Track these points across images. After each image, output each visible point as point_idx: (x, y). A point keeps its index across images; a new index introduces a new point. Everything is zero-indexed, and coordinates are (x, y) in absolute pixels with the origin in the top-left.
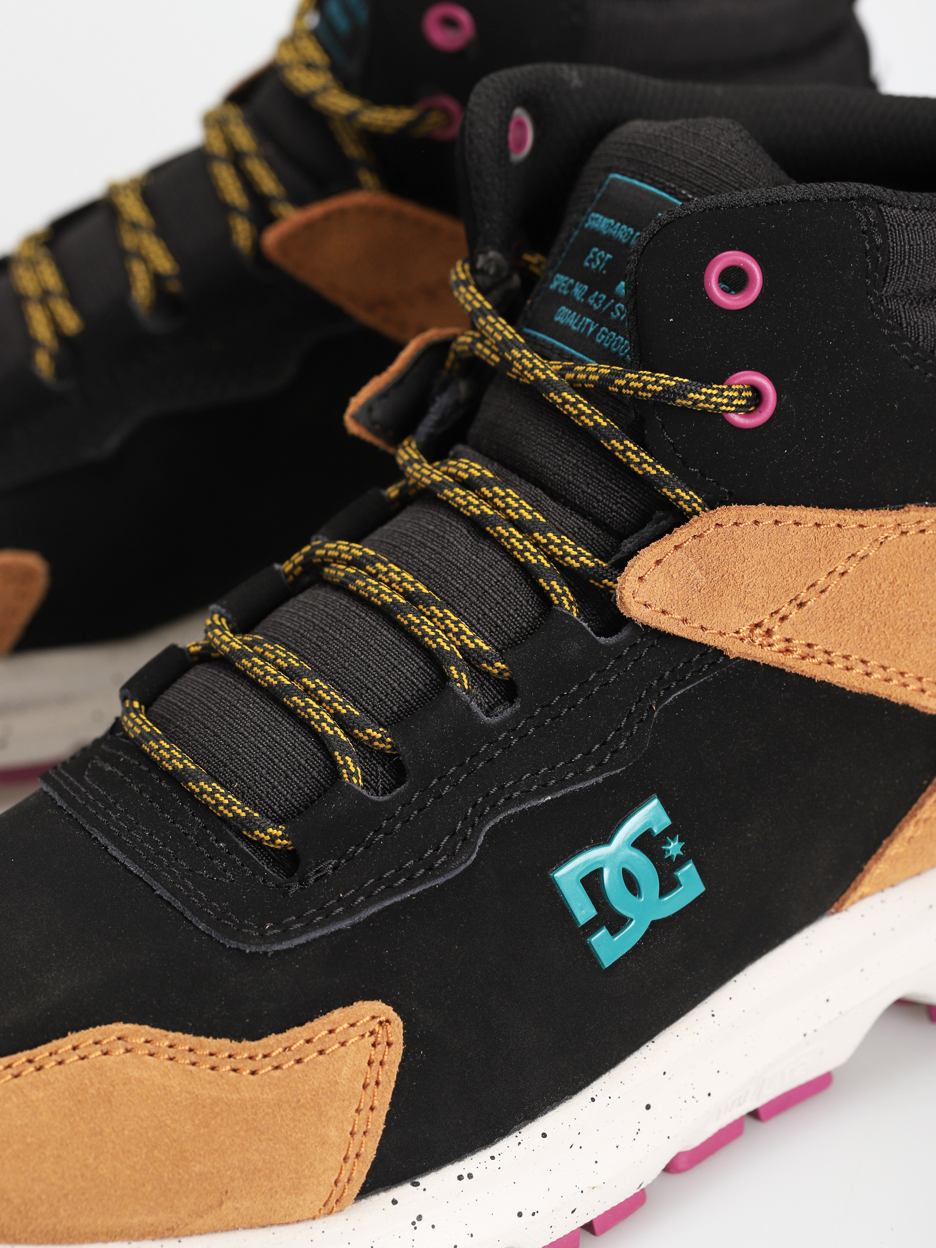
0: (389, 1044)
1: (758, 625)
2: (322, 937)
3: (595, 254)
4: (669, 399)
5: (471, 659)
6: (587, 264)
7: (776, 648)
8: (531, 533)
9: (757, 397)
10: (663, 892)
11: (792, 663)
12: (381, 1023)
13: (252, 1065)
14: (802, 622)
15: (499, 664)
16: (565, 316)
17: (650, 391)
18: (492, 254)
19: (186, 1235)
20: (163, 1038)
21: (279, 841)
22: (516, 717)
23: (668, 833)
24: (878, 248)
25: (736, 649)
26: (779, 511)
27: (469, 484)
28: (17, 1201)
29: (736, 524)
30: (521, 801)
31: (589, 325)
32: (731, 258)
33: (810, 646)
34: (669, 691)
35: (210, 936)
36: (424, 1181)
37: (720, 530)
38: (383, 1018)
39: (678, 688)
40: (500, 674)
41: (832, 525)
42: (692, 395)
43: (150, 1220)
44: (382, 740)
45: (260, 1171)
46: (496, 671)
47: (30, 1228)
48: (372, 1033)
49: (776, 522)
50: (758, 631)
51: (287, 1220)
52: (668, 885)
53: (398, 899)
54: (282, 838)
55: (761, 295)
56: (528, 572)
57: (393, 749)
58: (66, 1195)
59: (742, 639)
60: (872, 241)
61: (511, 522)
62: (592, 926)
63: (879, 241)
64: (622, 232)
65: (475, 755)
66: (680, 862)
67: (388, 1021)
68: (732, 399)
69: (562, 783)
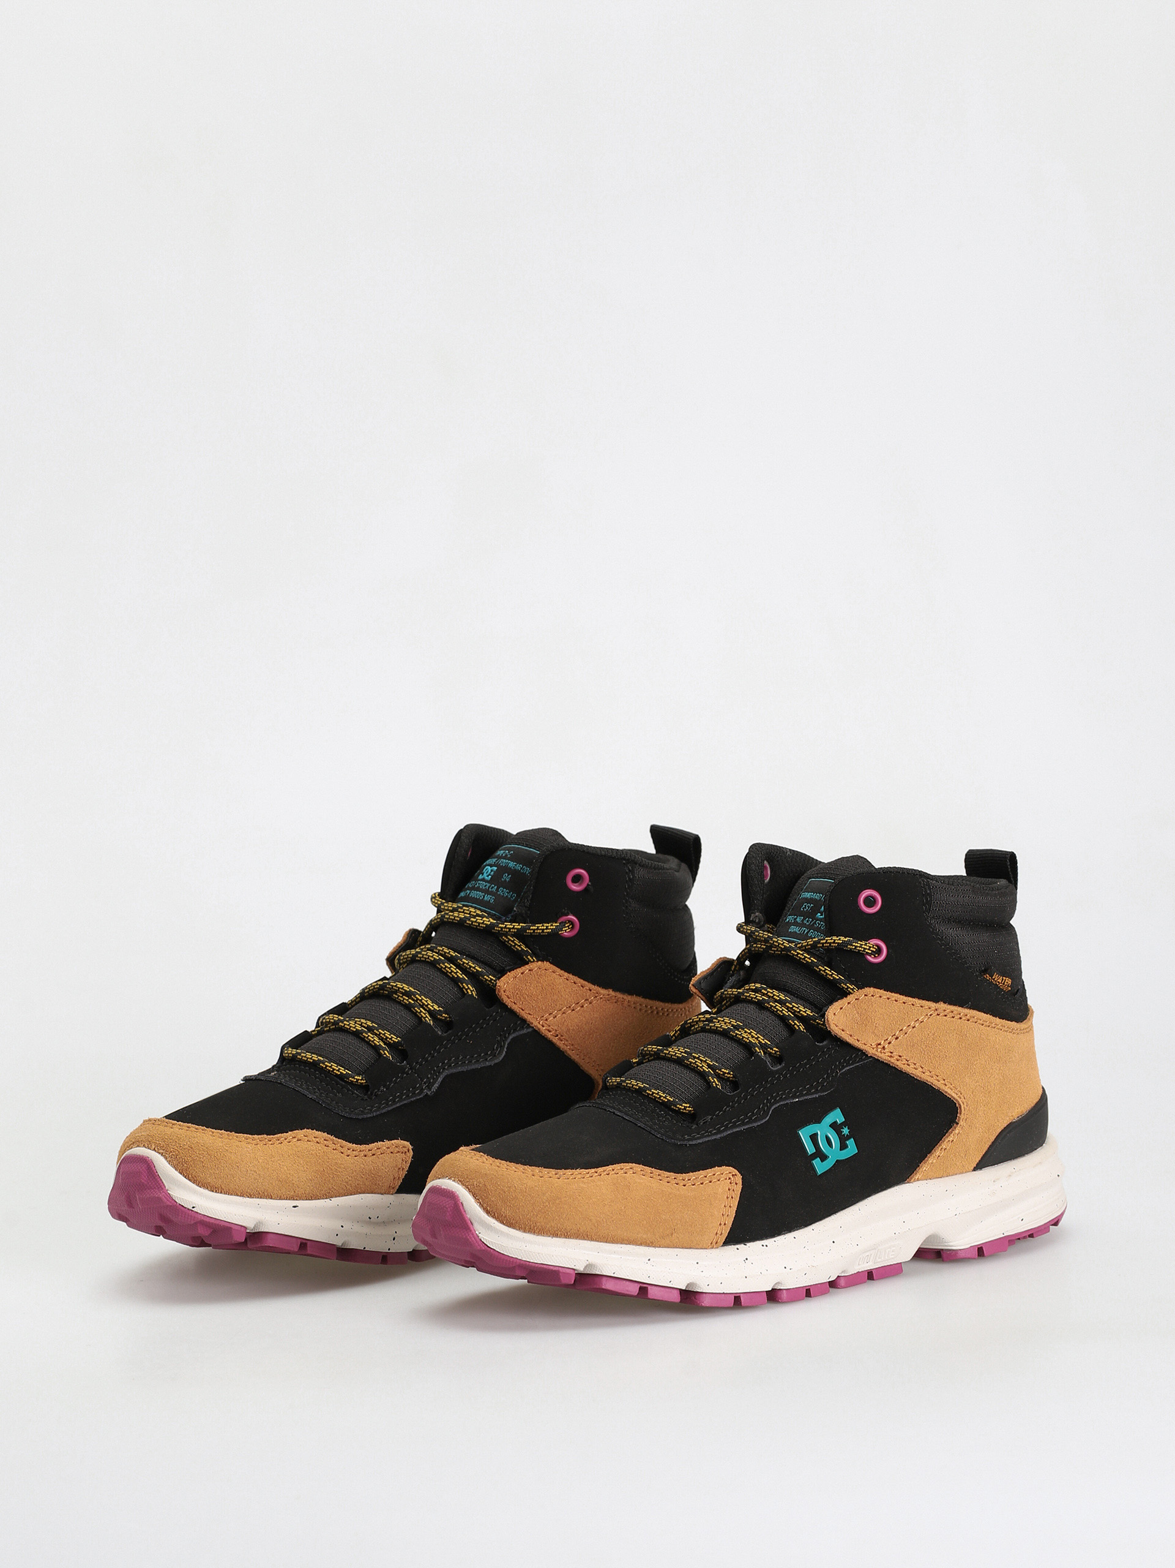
0: (736, 1184)
1: (880, 1044)
2: (708, 1141)
3: (805, 906)
4: (845, 946)
5: (763, 1047)
6: (802, 909)
7: (887, 1054)
8: (785, 1004)
9: (879, 951)
10: (841, 1149)
11: (893, 1061)
12: (733, 1175)
13: (684, 1183)
14: (898, 1045)
15: (775, 1049)
16: (793, 929)
17: (837, 943)
18: (757, 914)
19: (658, 1247)
20: (648, 1169)
21: (688, 1109)
22: (782, 1069)
23: (843, 1124)
24: (928, 894)
25: (871, 1051)
26: (889, 994)
27: (756, 991)
28: (594, 1221)
29: (872, 996)
30: (785, 1099)
31: (805, 931)
32: (869, 893)
33: (900, 1056)
34: (844, 1067)
35: (662, 1139)
36: (748, 1244)
37: (866, 997)
38: (734, 1174)
39: (847, 1066)
40: (775, 1053)
41: (910, 1003)
42: (854, 944)
43: (644, 1236)
44: (729, 1073)
45: (688, 1222)
46: (774, 1052)
47: (598, 1234)
48: (730, 1178)
49: (888, 999)
50: (879, 1046)
51: (697, 1246)
52: (843, 1147)
53: (737, 1129)
54: (689, 1107)
55: (881, 907)
56: (783, 1019)
57: (733, 1077)
58: (613, 1221)
59: (873, 1049)
60: (926, 891)
61: (776, 1001)
62: (814, 1156)
63: (928, 892)
64: (817, 896)
65: (767, 1082)
66: (848, 1138)
67: (735, 1175)
68: (870, 947)
69: (802, 1095)
